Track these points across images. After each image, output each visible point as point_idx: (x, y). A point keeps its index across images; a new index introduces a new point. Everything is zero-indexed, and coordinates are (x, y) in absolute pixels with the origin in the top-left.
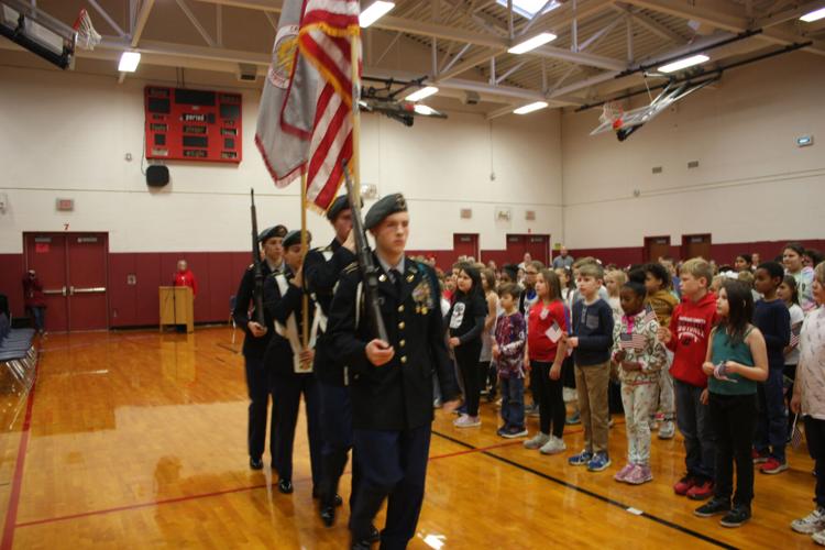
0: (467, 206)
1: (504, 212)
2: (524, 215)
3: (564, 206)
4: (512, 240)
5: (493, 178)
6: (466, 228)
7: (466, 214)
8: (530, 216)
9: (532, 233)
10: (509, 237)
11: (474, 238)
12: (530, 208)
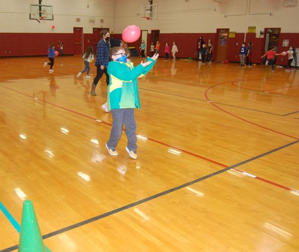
0: (78, 17)
1: (92, 19)
2: (100, 21)
3: (115, 18)
4: (95, 30)
5: (88, 7)
6: (78, 25)
7: (78, 20)
8: (102, 21)
9: (103, 27)
10: (94, 29)
11: (81, 29)
12: (102, 18)
